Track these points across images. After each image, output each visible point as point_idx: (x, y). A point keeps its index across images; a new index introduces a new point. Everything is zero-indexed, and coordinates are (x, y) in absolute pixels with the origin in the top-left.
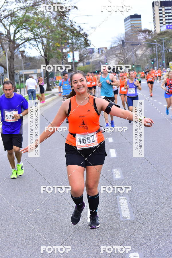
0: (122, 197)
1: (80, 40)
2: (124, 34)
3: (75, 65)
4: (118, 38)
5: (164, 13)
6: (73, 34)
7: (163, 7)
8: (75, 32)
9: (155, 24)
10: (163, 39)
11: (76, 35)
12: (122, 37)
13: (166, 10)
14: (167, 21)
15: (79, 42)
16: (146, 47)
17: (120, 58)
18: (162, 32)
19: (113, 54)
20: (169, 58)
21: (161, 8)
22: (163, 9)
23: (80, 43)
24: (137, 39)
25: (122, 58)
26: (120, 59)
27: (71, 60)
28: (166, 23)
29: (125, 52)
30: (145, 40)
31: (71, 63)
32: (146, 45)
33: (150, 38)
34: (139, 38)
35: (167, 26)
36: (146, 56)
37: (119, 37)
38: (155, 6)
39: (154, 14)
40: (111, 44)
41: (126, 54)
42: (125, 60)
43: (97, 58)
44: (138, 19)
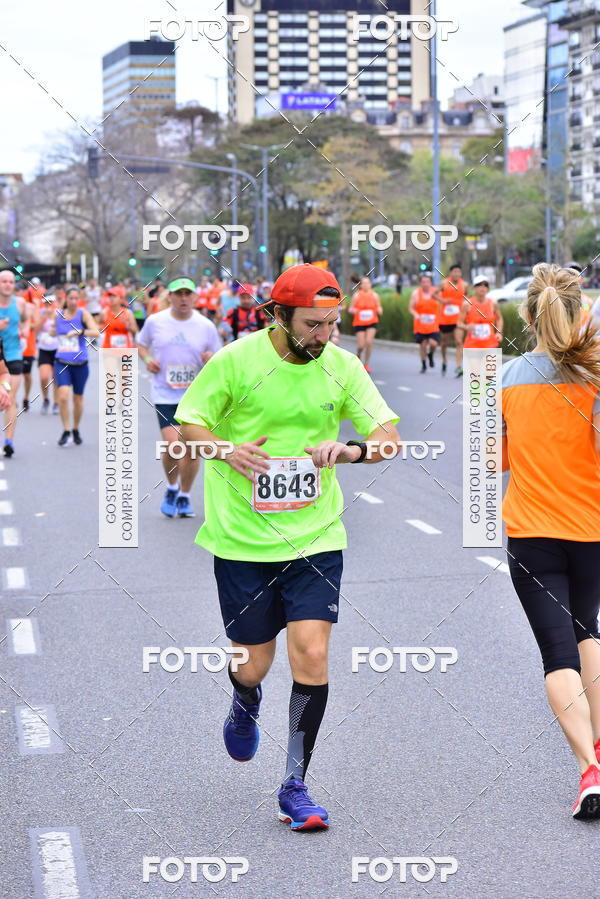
2: (101, 121)
4: (71, 138)
5: (273, 39)
7: (273, 13)
9: (232, 86)
10: (265, 151)
12: (89, 131)
13: (283, 25)
14: (287, 76)
16: (189, 181)
17: (77, 222)
18: (264, 121)
19: (47, 204)
20: (284, 233)
21: (262, 18)
22: (273, 24)
24: (152, 146)
25: (86, 225)
26: (78, 228)
28: (283, 83)
29: (99, 196)
30: (187, 153)
32: (190, 173)
33: (210, 143)
34: (160, 143)
35: (285, 98)
37: (77, 134)
38: (238, 6)
39: (231, 42)
40: (42, 162)
41: (105, 207)
42: (97, 233)
44: (164, 59)
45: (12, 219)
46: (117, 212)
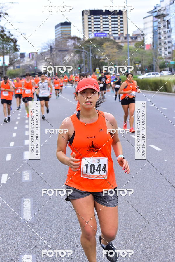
0: (27, 199)
1: (9, 44)
2: (54, 40)
3: (5, 69)
4: (47, 44)
5: (92, 21)
6: (3, 40)
7: (92, 16)
8: (5, 37)
9: (84, 32)
10: (90, 46)
11: (6, 40)
12: (51, 43)
13: (94, 18)
14: (96, 29)
15: (9, 46)
16: (74, 53)
18: (91, 39)
19: (43, 59)
20: (95, 64)
21: (90, 17)
22: (92, 18)
23: (10, 48)
24: (66, 45)
27: (2, 63)
28: (95, 31)
29: (54, 57)
30: (73, 47)
31: (1, 67)
33: (78, 45)
34: (67, 45)
35: (95, 34)
36: (74, 62)
37: (49, 43)
38: (84, 15)
39: (83, 22)
40: (42, 50)
41: (55, 59)
43: (28, 62)
44: (68, 26)
45: (35, 62)
46: (58, 60)
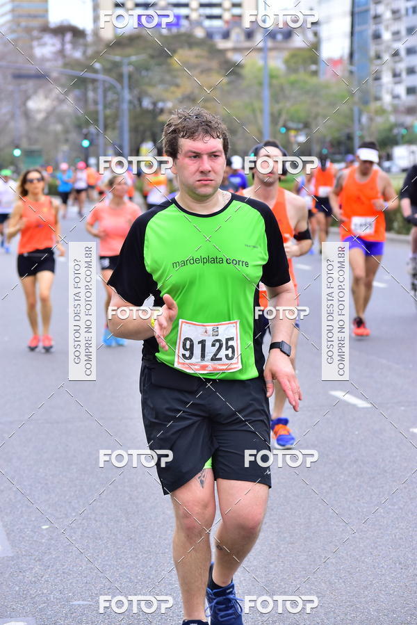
10: (126, 61)
16: (62, 86)
18: (123, 37)
20: (141, 128)
24: (31, 57)
28: (137, 6)
30: (60, 63)
32: (63, 80)
33: (78, 54)
34: (38, 55)
36: (60, 119)
46: (4, 111)
